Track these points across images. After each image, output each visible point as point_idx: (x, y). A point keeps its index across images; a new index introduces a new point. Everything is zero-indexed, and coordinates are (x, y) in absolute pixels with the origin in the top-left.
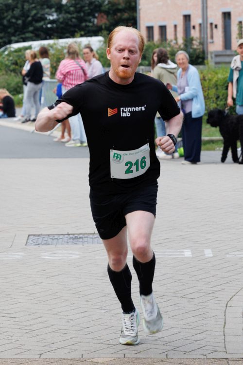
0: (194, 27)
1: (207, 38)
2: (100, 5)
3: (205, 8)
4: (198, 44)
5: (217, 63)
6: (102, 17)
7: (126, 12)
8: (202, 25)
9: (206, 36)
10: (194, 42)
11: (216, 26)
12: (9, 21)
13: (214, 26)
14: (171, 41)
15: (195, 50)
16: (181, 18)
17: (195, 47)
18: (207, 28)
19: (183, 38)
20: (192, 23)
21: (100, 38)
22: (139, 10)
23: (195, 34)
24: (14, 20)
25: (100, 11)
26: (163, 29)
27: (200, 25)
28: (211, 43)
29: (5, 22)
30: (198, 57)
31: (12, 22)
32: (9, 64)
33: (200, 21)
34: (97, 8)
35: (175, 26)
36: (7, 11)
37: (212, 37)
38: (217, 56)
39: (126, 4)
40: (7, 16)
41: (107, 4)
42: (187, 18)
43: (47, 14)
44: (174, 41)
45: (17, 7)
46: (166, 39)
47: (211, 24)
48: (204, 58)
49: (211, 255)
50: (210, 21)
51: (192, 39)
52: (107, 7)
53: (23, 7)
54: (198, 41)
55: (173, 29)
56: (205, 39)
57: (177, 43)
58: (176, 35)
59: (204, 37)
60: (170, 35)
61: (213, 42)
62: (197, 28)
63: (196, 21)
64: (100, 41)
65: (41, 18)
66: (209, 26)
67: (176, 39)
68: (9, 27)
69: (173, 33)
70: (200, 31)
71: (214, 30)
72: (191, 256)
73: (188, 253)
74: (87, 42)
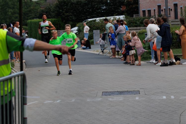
0: (162, 10)
1: (168, 14)
2: (124, 2)
3: (167, 2)
5: (172, 25)
6: (124, 7)
7: (134, 5)
9: (167, 14)
11: (171, 10)
13: (170, 10)
14: (153, 16)
16: (157, 6)
18: (168, 10)
19: (158, 15)
22: (140, 4)
23: (163, 13)
25: (123, 5)
26: (149, 11)
27: (165, 9)
28: (169, 16)
29: (85, 10)
31: (88, 10)
33: (165, 8)
34: (122, 4)
35: (155, 10)
36: (85, 6)
37: (170, 14)
38: (172, 22)
39: (133, 2)
40: (86, 8)
42: (159, 7)
43: (101, 7)
45: (89, 4)
47: (169, 9)
49: (174, 98)
50: (169, 7)
52: (126, 3)
53: (92, 4)
55: (153, 11)
57: (155, 17)
58: (155, 14)
60: (152, 14)
62: (164, 11)
63: (163, 8)
64: (124, 17)
65: (99, 8)
68: (86, 13)
71: (171, 11)
72: (166, 98)
73: (164, 97)
74: (118, 18)
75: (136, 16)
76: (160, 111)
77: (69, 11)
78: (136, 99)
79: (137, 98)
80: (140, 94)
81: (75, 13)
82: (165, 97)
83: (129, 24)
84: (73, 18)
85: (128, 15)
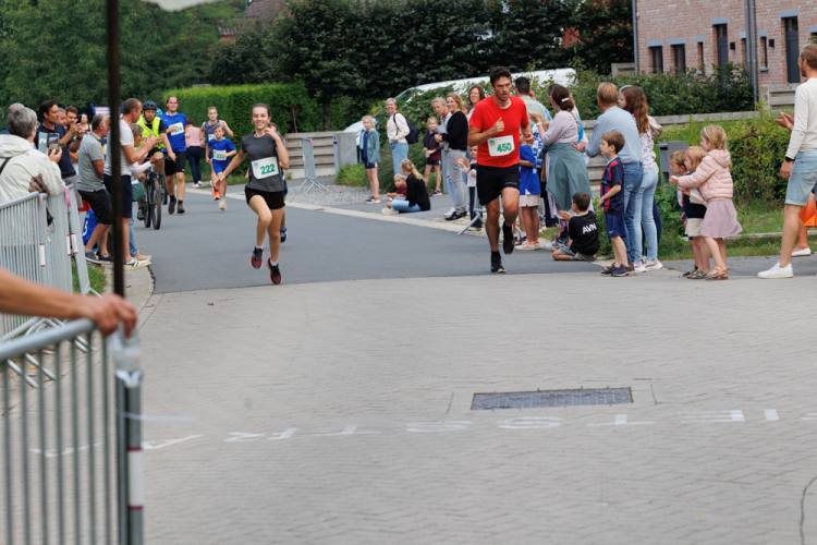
0: (733, 46)
1: (757, 63)
2: (568, 13)
3: (752, 12)
4: (740, 75)
5: (774, 106)
6: (572, 33)
7: (613, 24)
8: (748, 42)
9: (754, 60)
10: (734, 72)
11: (772, 43)
12: (411, 46)
13: (768, 43)
14: (695, 71)
15: (736, 85)
16: (711, 29)
17: (736, 79)
18: (756, 46)
19: (714, 65)
20: (730, 39)
21: (570, 70)
22: (637, 18)
23: (736, 58)
24: (419, 45)
25: (569, 24)
26: (679, 49)
27: (744, 40)
28: (763, 72)
29: (405, 48)
30: (741, 97)
31: (417, 47)
32: (415, 120)
33: (743, 35)
34: (562, 17)
35: (701, 44)
36: (407, 29)
37: (766, 63)
38: (774, 94)
39: (611, 9)
40: (408, 37)
41: (580, 12)
42: (721, 29)
43: (476, 31)
44: (699, 72)
45: (424, 22)
46: (684, 68)
47: (764, 39)
48: (751, 99)
49: (777, 418)
50: (761, 33)
51: (730, 68)
52: (579, 15)
53: (435, 22)
54: (741, 69)
55: (696, 50)
56: (754, 66)
57: (703, 74)
58: (702, 58)
59: (751, 62)
60: (692, 61)
61: (766, 71)
62: (739, 47)
63: (736, 34)
64: (570, 76)
65: (465, 37)
66: (759, 43)
67: (702, 68)
68: (412, 57)
69: (697, 57)
70: (745, 51)
71: (769, 49)
72: (743, 420)
73: (737, 416)
74: (547, 78)
75: (620, 70)
76: (718, 475)
77: (339, 50)
78: (618, 423)
79: (621, 420)
80: (632, 401)
81: (363, 58)
82: (741, 416)
83: (592, 105)
84: (355, 79)
85: (588, 68)
